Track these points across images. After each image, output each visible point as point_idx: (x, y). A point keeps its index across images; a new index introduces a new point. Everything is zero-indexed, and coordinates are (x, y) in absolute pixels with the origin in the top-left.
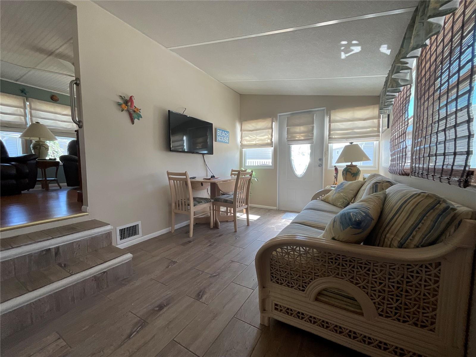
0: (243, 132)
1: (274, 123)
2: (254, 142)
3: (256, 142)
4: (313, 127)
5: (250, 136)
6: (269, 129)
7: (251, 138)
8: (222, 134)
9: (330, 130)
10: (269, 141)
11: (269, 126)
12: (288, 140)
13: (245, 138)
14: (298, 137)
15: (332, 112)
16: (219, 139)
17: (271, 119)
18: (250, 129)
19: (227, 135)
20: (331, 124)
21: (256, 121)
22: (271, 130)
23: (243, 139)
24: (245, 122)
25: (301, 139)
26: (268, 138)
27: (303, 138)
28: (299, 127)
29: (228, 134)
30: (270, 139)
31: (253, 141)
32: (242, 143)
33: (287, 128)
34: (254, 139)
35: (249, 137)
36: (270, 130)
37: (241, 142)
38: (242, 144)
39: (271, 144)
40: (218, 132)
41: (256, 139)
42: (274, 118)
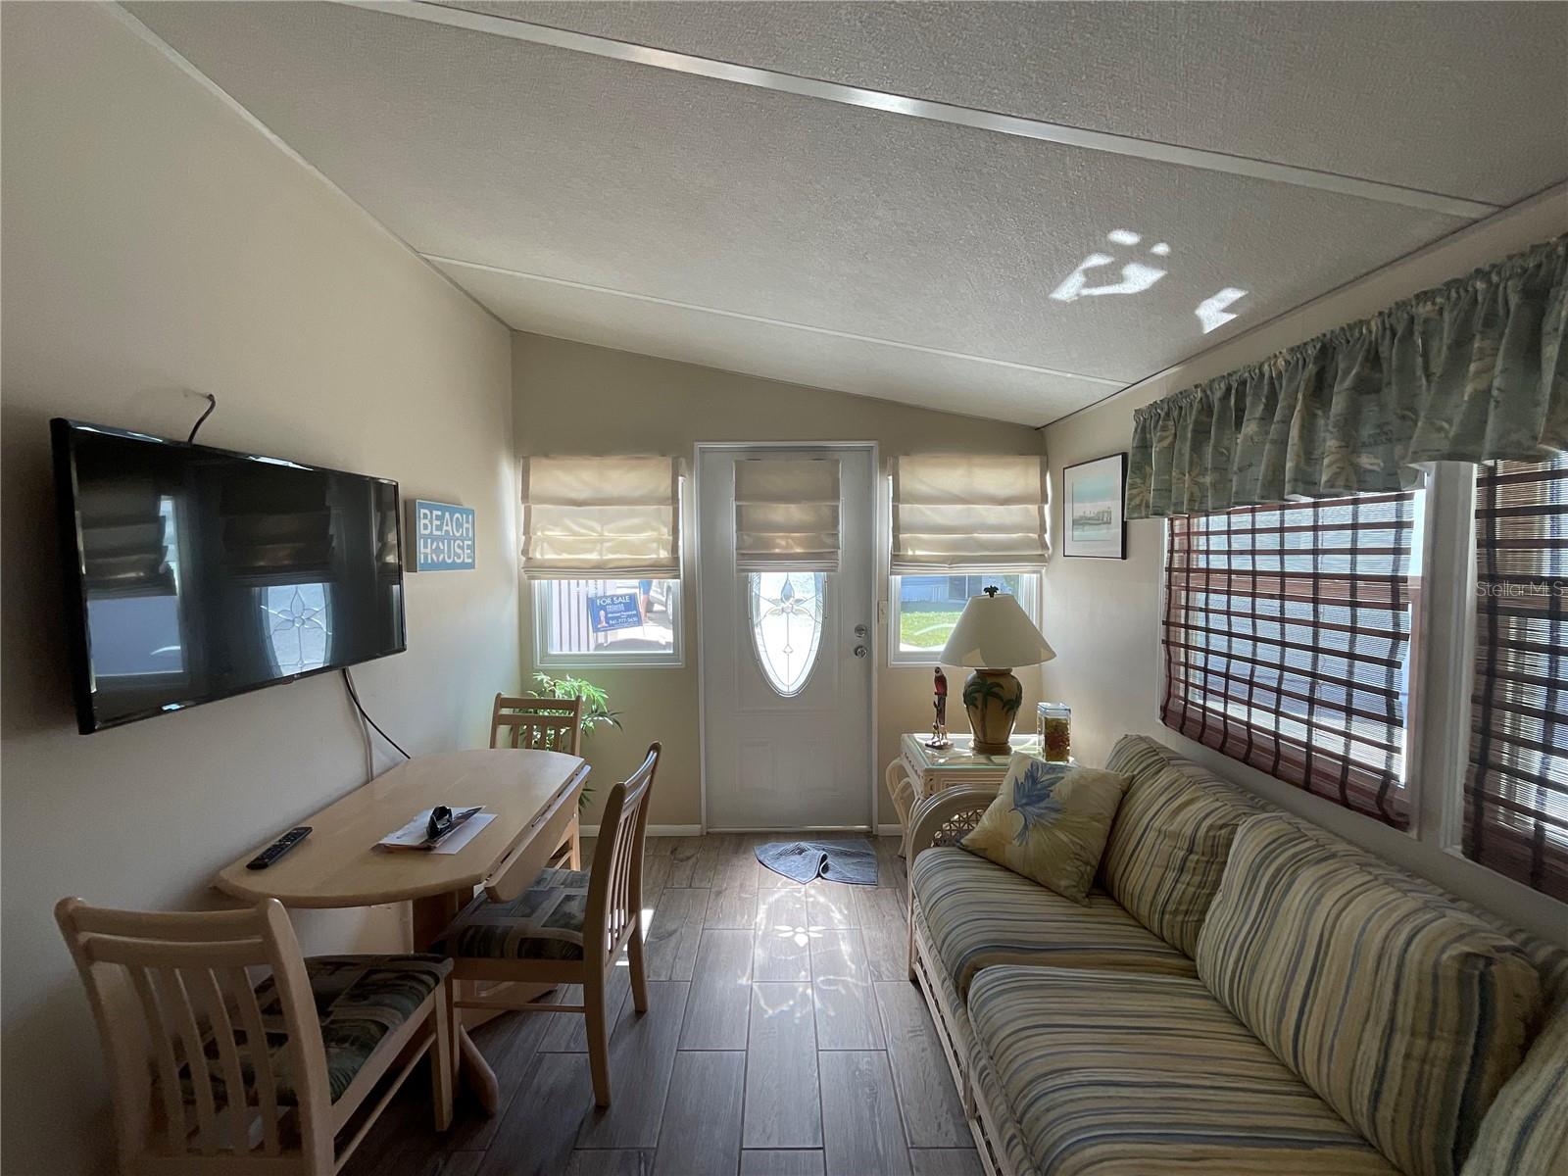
0: (535, 508)
1: (680, 478)
2: (594, 556)
3: (601, 555)
4: (835, 510)
5: (576, 528)
6: (661, 501)
7: (574, 534)
8: (439, 528)
9: (897, 529)
10: (664, 554)
11: (662, 489)
12: (743, 554)
13: (547, 533)
14: (783, 543)
15: (903, 461)
16: (426, 558)
17: (669, 461)
18: (573, 495)
19: (465, 526)
20: (900, 506)
21: (596, 461)
22: (671, 508)
23: (534, 537)
24: (545, 461)
25: (792, 551)
26: (658, 541)
27: (799, 550)
28: (782, 506)
29: (467, 522)
30: (670, 547)
31: (590, 551)
32: (530, 556)
33: (737, 506)
34: (594, 542)
35: (566, 528)
36: (668, 510)
37: (525, 552)
38: (529, 559)
39: (670, 568)
40: (423, 521)
41: (602, 542)
42: (683, 460)
